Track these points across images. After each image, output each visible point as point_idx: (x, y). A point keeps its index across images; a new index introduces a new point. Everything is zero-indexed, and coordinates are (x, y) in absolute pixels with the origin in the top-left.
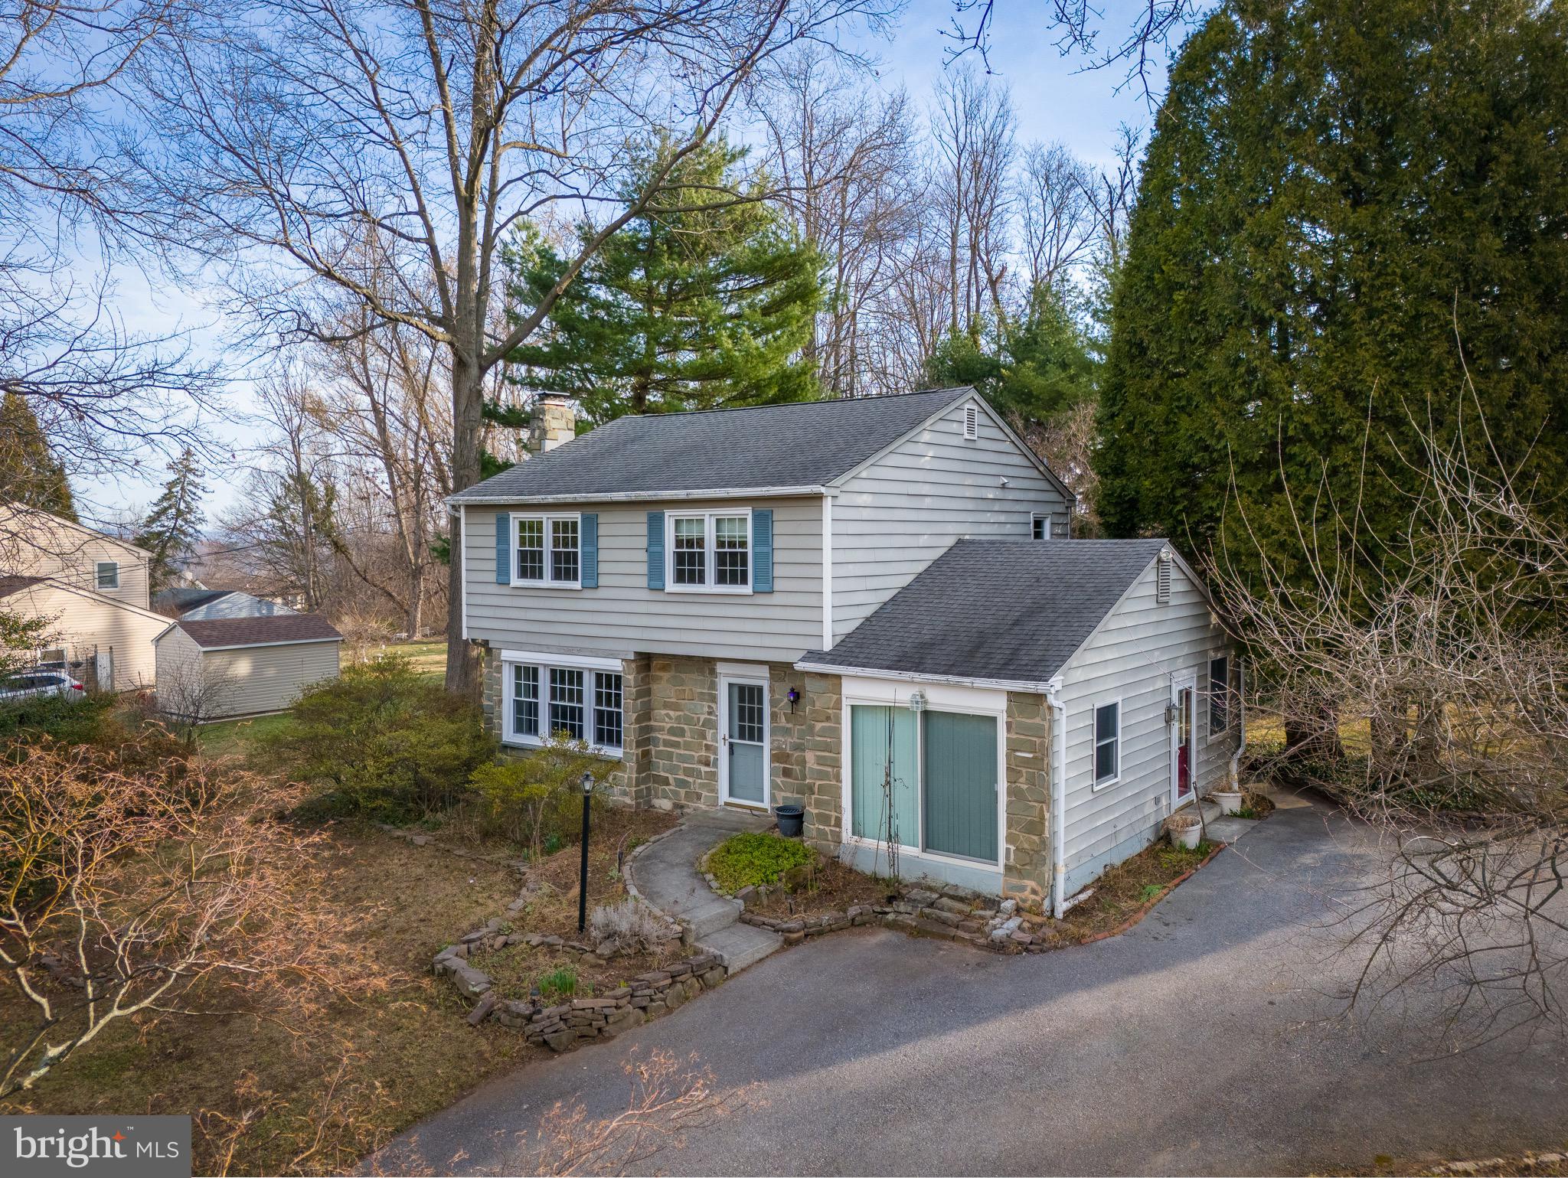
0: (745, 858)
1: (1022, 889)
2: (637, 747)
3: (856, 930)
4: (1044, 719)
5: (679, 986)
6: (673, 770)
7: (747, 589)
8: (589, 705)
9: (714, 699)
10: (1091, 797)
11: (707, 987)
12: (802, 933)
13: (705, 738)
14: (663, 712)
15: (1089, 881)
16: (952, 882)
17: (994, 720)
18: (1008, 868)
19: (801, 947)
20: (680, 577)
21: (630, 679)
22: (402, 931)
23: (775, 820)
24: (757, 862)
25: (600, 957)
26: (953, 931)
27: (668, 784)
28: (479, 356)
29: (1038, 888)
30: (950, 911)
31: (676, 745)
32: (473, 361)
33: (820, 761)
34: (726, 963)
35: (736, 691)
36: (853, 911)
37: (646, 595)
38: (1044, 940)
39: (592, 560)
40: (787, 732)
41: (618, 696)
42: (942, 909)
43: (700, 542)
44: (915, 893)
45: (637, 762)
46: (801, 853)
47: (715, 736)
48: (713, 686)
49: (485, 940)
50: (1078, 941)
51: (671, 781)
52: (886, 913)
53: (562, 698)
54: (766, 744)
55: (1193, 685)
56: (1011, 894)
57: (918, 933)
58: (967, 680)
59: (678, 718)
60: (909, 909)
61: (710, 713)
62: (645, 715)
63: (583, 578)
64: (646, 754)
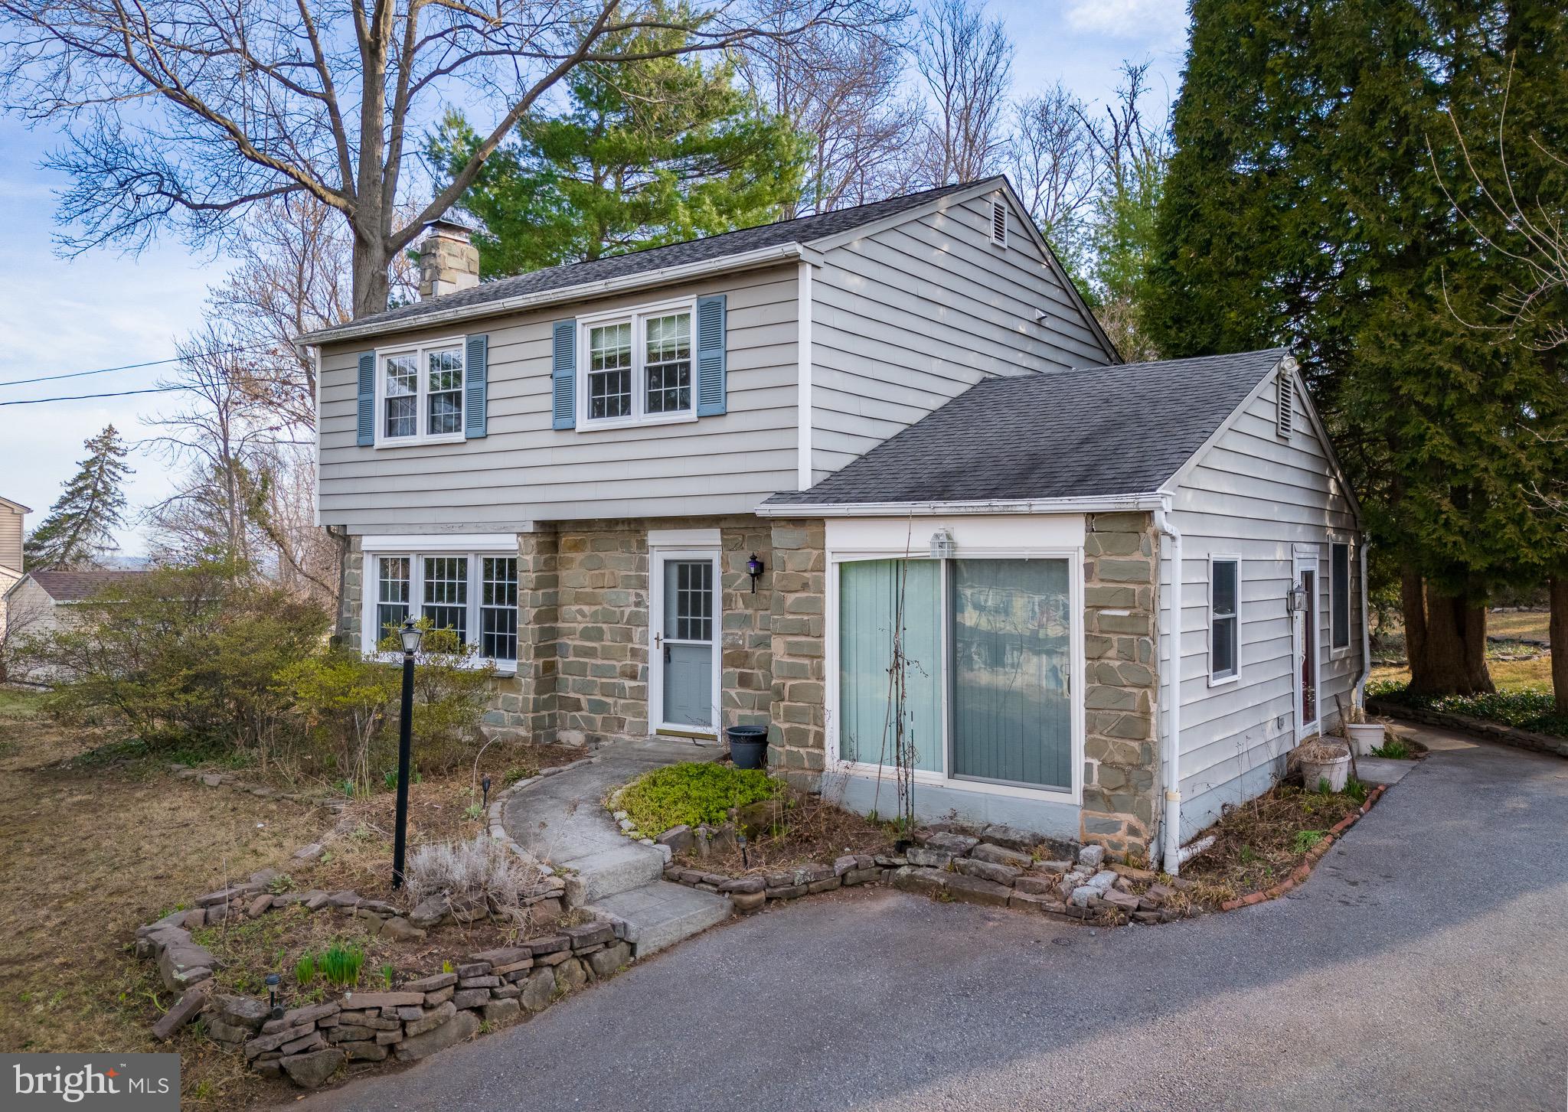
0: (677, 792)
1: (1114, 827)
2: (537, 655)
3: (850, 893)
4: (1149, 554)
5: (547, 973)
6: (585, 688)
7: (691, 414)
8: (474, 604)
9: (643, 584)
10: (1206, 695)
11: (596, 975)
12: (762, 895)
13: (630, 640)
14: (574, 608)
15: (1204, 824)
16: (997, 821)
17: (1064, 562)
18: (1089, 796)
19: (760, 917)
20: (598, 410)
21: (528, 561)
22: (119, 892)
23: (726, 749)
24: (694, 794)
25: (416, 923)
26: (1006, 892)
27: (579, 709)
28: (386, 237)
29: (1140, 825)
30: (1000, 863)
31: (590, 653)
32: (377, 242)
33: (793, 651)
34: (632, 938)
35: (675, 571)
36: (843, 863)
37: (552, 439)
38: (1161, 904)
39: (480, 400)
40: (746, 620)
41: (513, 588)
42: (985, 859)
43: (626, 358)
44: (939, 838)
45: (537, 677)
46: (762, 785)
47: (645, 634)
48: (643, 565)
49: (238, 902)
50: (1217, 905)
51: (584, 704)
52: (897, 867)
53: (440, 598)
54: (716, 643)
55: (1315, 568)
56: (1095, 836)
57: (949, 895)
58: (1021, 505)
59: (595, 614)
60: (933, 859)
61: (638, 604)
62: (550, 613)
63: (468, 426)
64: (550, 667)
